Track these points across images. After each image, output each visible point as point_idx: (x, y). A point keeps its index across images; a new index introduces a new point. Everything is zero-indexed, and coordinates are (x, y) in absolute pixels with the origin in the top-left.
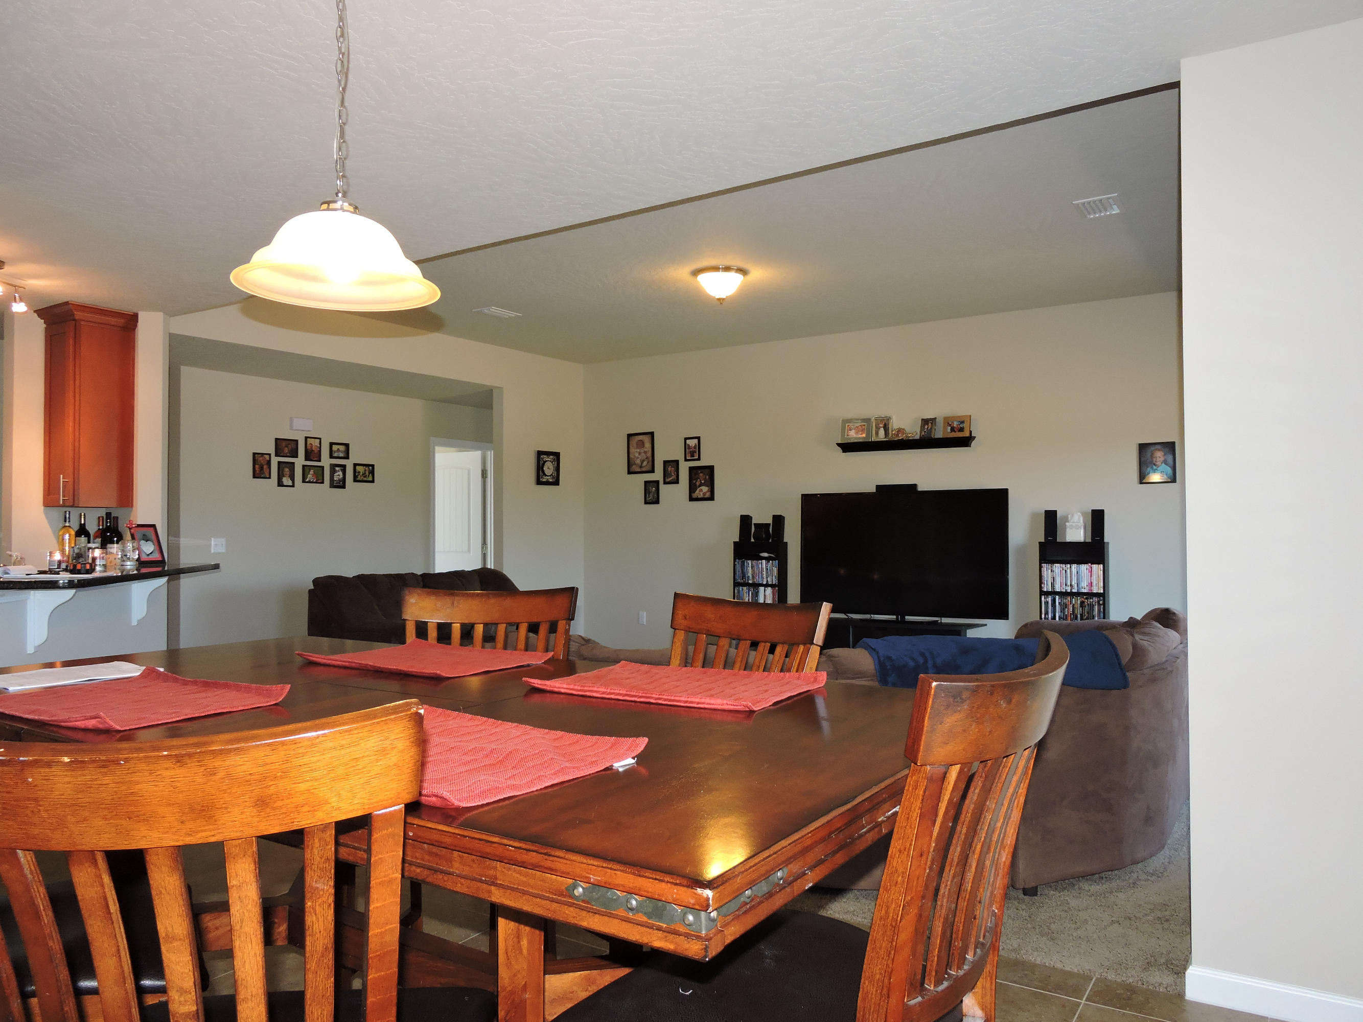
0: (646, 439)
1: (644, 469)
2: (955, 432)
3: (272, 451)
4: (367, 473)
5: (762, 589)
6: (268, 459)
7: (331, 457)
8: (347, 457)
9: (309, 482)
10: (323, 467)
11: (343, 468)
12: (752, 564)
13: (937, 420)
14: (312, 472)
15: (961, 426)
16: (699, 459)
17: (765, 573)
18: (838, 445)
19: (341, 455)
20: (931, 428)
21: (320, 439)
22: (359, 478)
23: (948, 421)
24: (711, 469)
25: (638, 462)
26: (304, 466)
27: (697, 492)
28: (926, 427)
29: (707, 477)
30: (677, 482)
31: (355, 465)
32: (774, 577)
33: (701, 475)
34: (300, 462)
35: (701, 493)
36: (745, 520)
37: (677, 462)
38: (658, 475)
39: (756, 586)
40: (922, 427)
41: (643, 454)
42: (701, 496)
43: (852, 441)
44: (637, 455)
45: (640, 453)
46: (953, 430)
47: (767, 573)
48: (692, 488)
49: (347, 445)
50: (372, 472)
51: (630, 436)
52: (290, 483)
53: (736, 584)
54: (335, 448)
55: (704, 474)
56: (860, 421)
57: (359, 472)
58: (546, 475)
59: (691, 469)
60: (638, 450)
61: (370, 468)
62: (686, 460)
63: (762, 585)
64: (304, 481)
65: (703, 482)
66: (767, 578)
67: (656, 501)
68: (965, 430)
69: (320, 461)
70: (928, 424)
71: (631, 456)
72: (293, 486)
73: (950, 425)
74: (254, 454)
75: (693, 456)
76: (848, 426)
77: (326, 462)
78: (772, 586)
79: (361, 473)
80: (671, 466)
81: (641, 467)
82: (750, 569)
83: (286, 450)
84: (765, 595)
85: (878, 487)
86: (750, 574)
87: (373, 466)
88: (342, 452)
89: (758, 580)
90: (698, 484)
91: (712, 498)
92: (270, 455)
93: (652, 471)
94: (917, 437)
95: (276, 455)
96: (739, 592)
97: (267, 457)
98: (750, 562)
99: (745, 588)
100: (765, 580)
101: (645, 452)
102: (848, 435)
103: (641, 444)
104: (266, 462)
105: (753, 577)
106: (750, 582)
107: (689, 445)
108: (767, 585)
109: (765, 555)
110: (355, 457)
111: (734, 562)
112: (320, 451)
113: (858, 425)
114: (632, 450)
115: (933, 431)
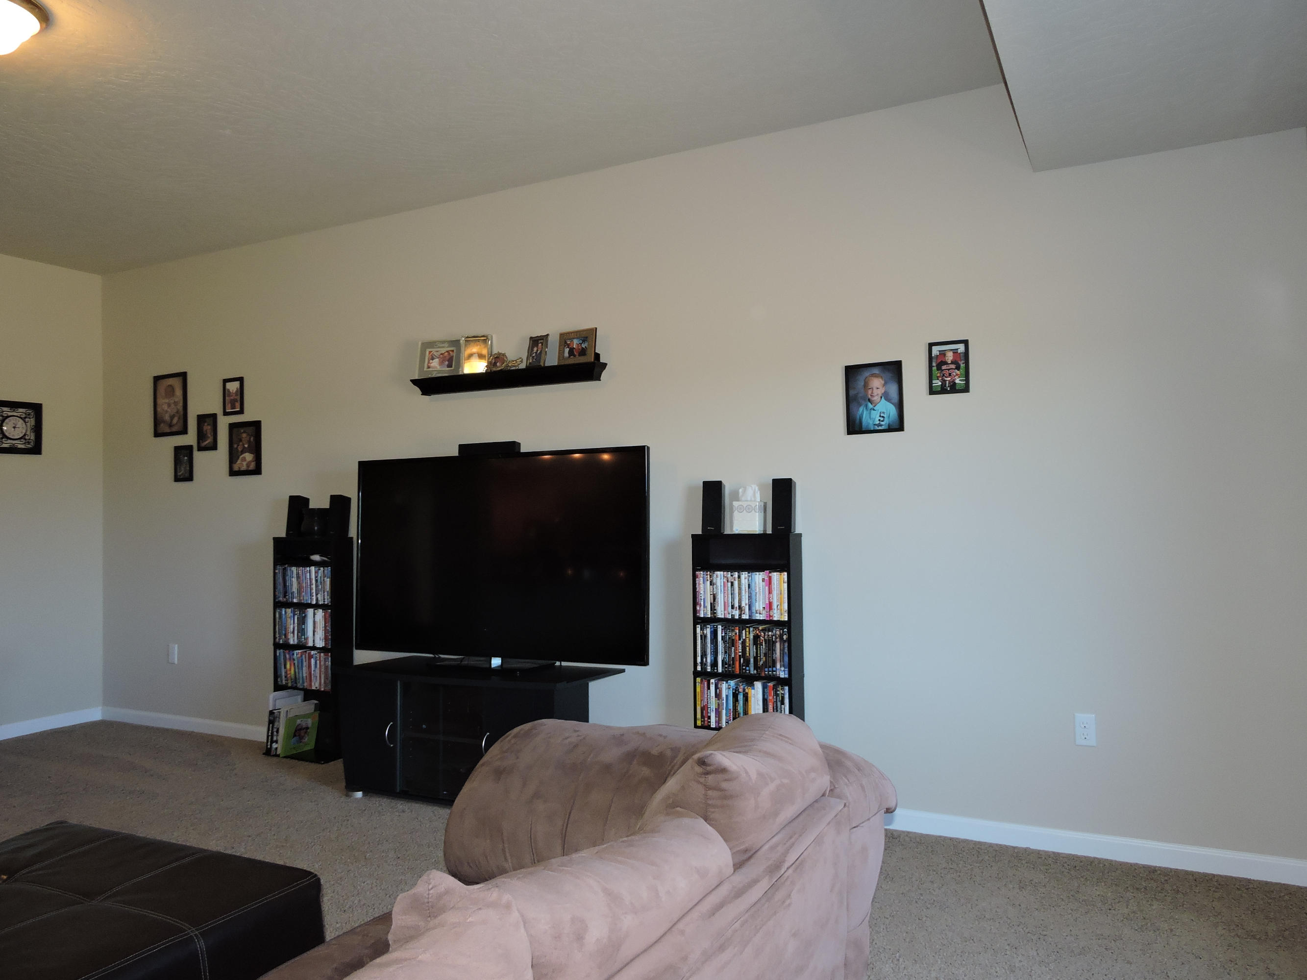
0: (176, 383)
1: (174, 429)
2: (575, 356)
5: (310, 611)
12: (298, 574)
13: (550, 338)
15: (583, 346)
16: (241, 412)
17: (314, 586)
18: (414, 382)
20: (541, 352)
23: (565, 339)
24: (256, 426)
25: (167, 418)
27: (239, 462)
28: (535, 349)
29: (252, 439)
30: (214, 447)
32: (326, 593)
33: (244, 435)
35: (245, 463)
36: (297, 504)
37: (214, 417)
38: (190, 439)
39: (303, 607)
40: (530, 349)
41: (173, 406)
42: (244, 468)
43: (434, 375)
44: (165, 407)
45: (169, 405)
46: (571, 352)
47: (317, 586)
48: (233, 456)
51: (157, 379)
53: (278, 605)
55: (248, 435)
56: (446, 345)
58: (8, 438)
59: (232, 427)
60: (167, 401)
62: (226, 414)
63: (310, 606)
65: (246, 446)
66: (317, 595)
67: (189, 478)
68: (588, 352)
70: (537, 346)
71: (159, 409)
73: (568, 346)
75: (233, 407)
76: (430, 352)
78: (324, 607)
80: (207, 421)
81: (171, 426)
82: (294, 580)
84: (314, 622)
85: (462, 447)
86: (295, 588)
89: (306, 599)
90: (240, 449)
91: (257, 471)
93: (184, 431)
94: (523, 366)
96: (280, 614)
98: (294, 569)
99: (289, 611)
100: (314, 598)
101: (176, 403)
102: (429, 367)
103: (171, 390)
105: (299, 591)
106: (295, 601)
107: (228, 390)
108: (316, 606)
109: (316, 558)
111: (275, 569)
113: (443, 350)
114: (160, 401)
115: (543, 355)
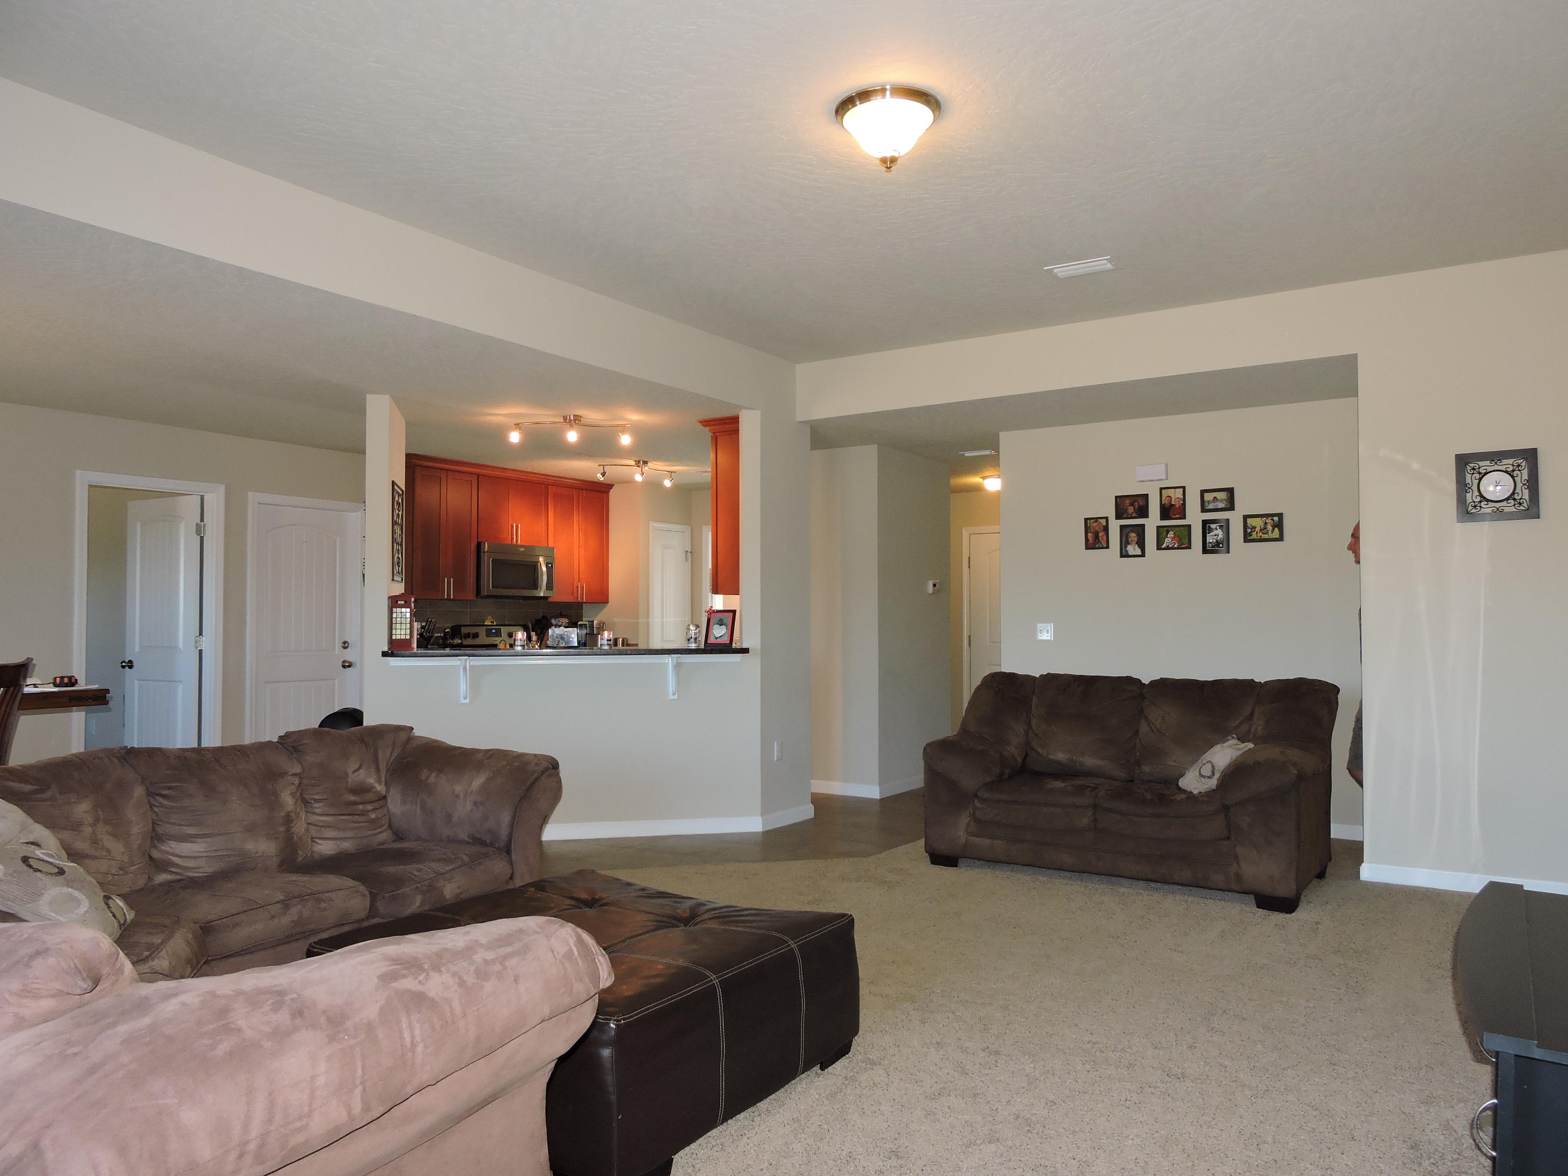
3: (1111, 513)
4: (1270, 527)
6: (1104, 524)
7: (1204, 510)
8: (1231, 507)
9: (1168, 548)
10: (1189, 526)
11: (1226, 526)
14: (1171, 534)
19: (1221, 505)
21: (1184, 488)
22: (1254, 536)
26: (1158, 527)
31: (1245, 517)
34: (1153, 522)
49: (1230, 491)
50: (1279, 525)
52: (1138, 552)
54: (1208, 497)
57: (1254, 528)
61: (1276, 519)
64: (1159, 548)
69: (1184, 517)
72: (1143, 555)
74: (1086, 520)
77: (1194, 517)
79: (1258, 529)
83: (1131, 510)
87: (1280, 516)
88: (1222, 500)
92: (1107, 518)
95: (1119, 516)
97: (1103, 522)
104: (1102, 528)
110: (1243, 507)
112: (1184, 504)
